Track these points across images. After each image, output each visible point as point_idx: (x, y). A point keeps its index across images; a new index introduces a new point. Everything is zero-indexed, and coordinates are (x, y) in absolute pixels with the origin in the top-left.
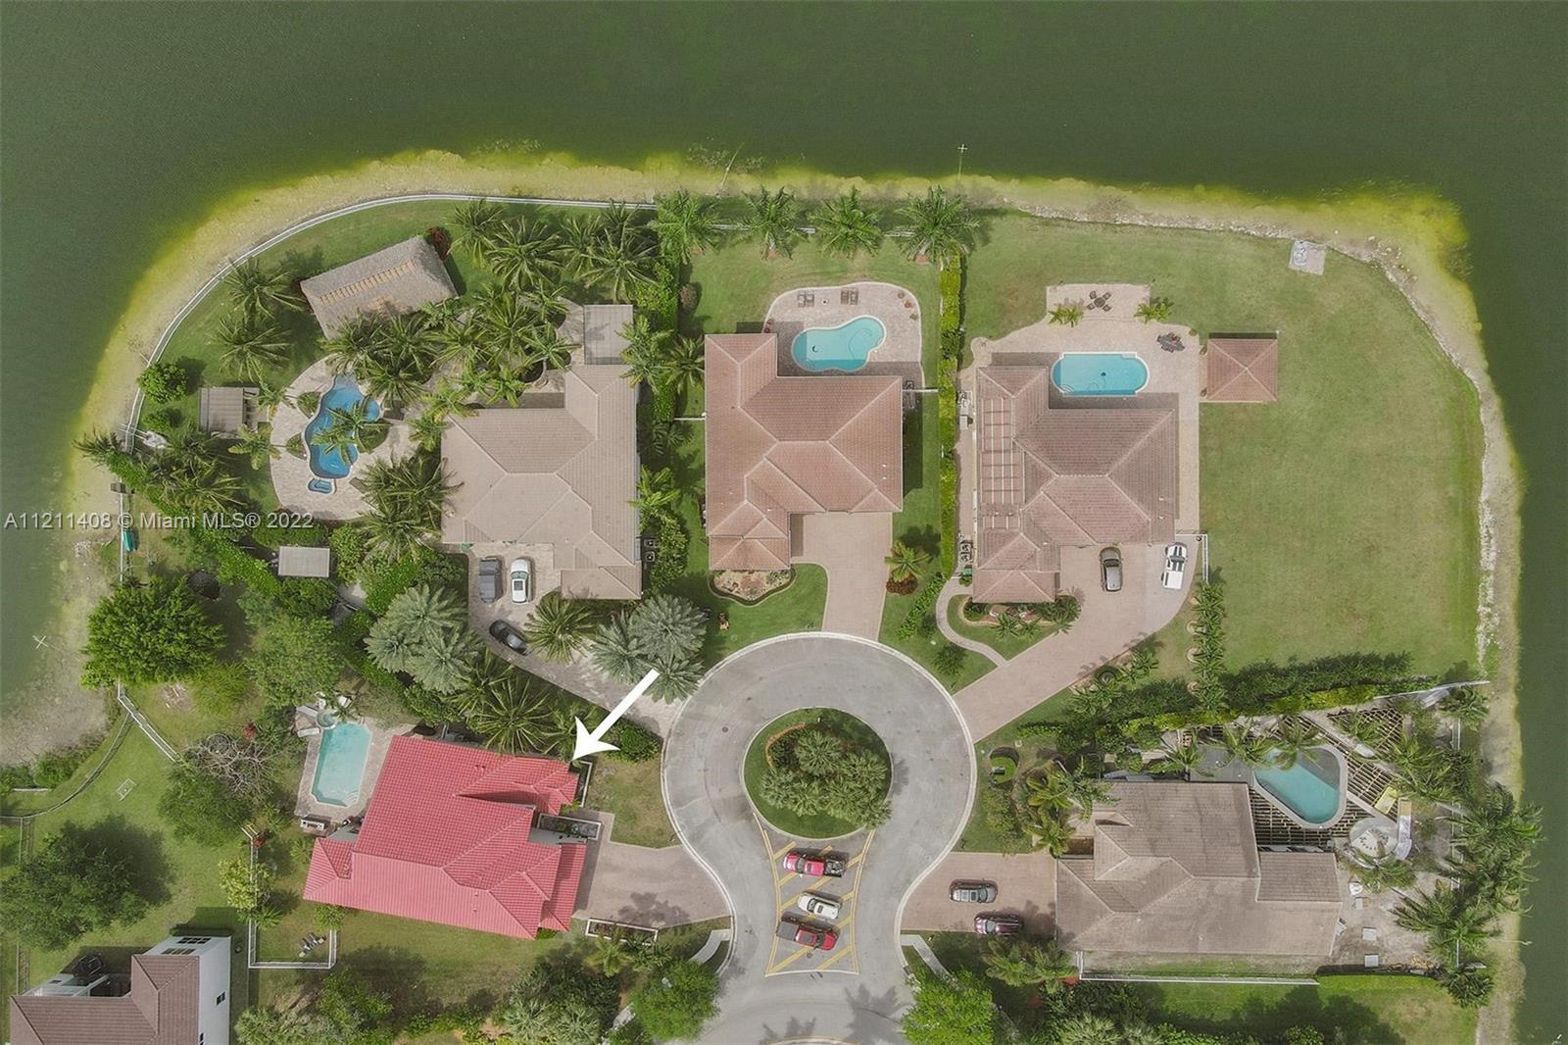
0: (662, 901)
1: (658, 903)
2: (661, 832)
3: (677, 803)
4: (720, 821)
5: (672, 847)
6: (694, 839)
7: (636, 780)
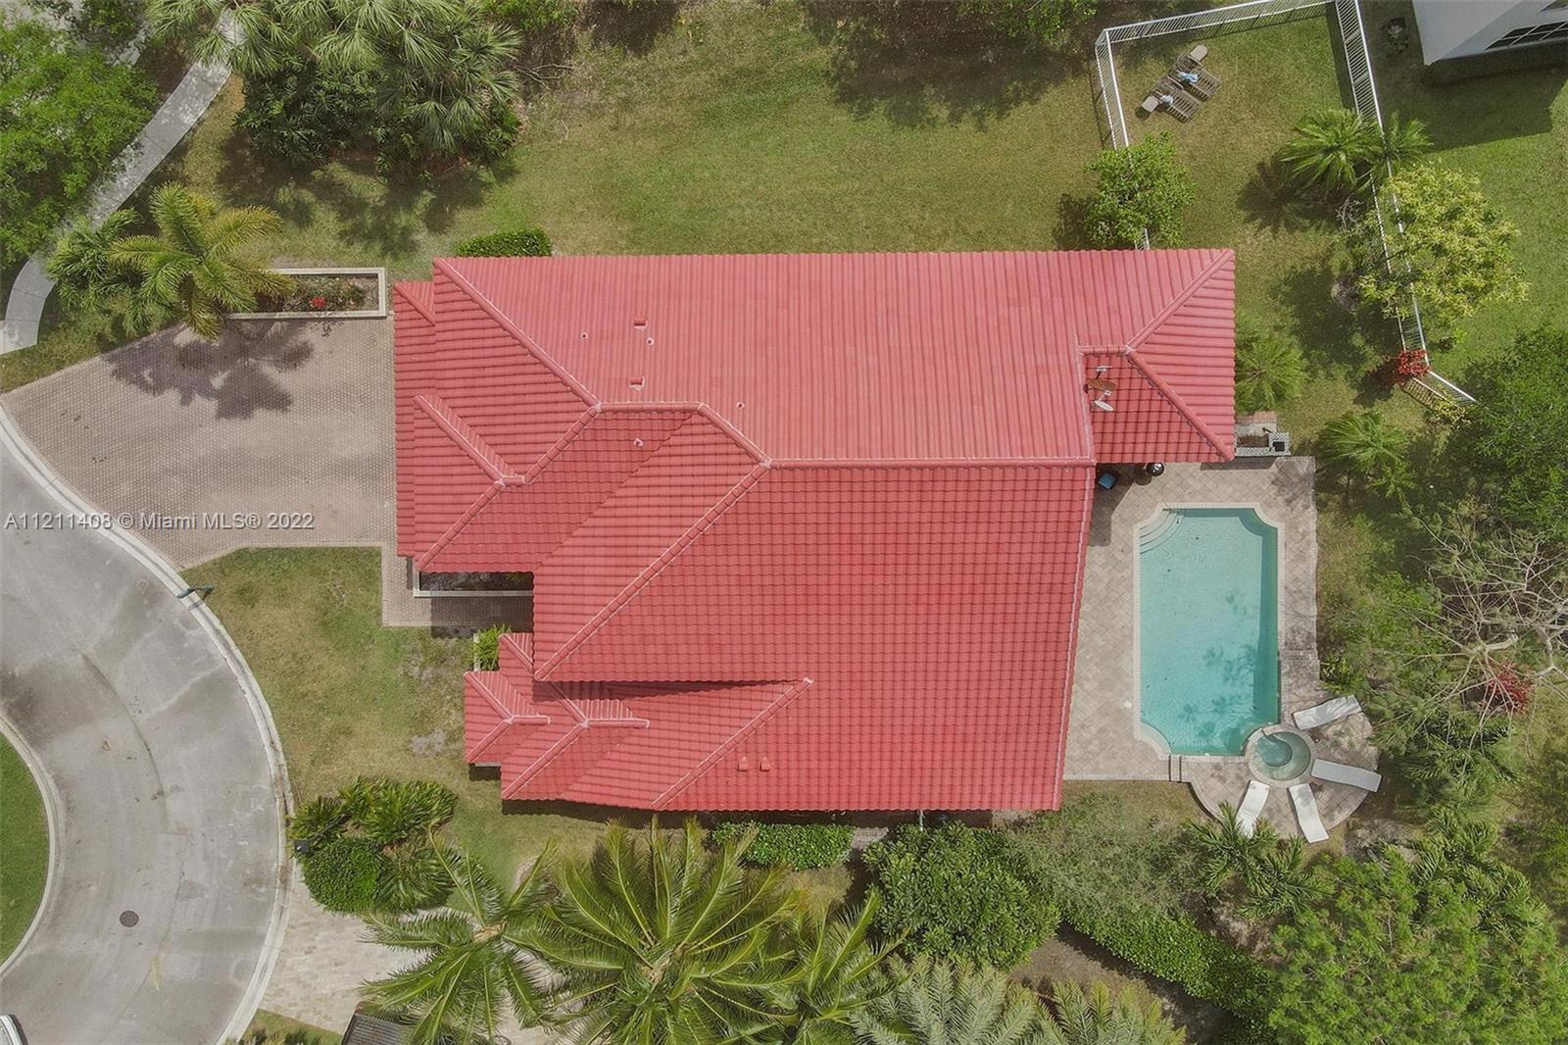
0: (198, 400)
2: (246, 596)
3: (217, 690)
6: (149, 593)
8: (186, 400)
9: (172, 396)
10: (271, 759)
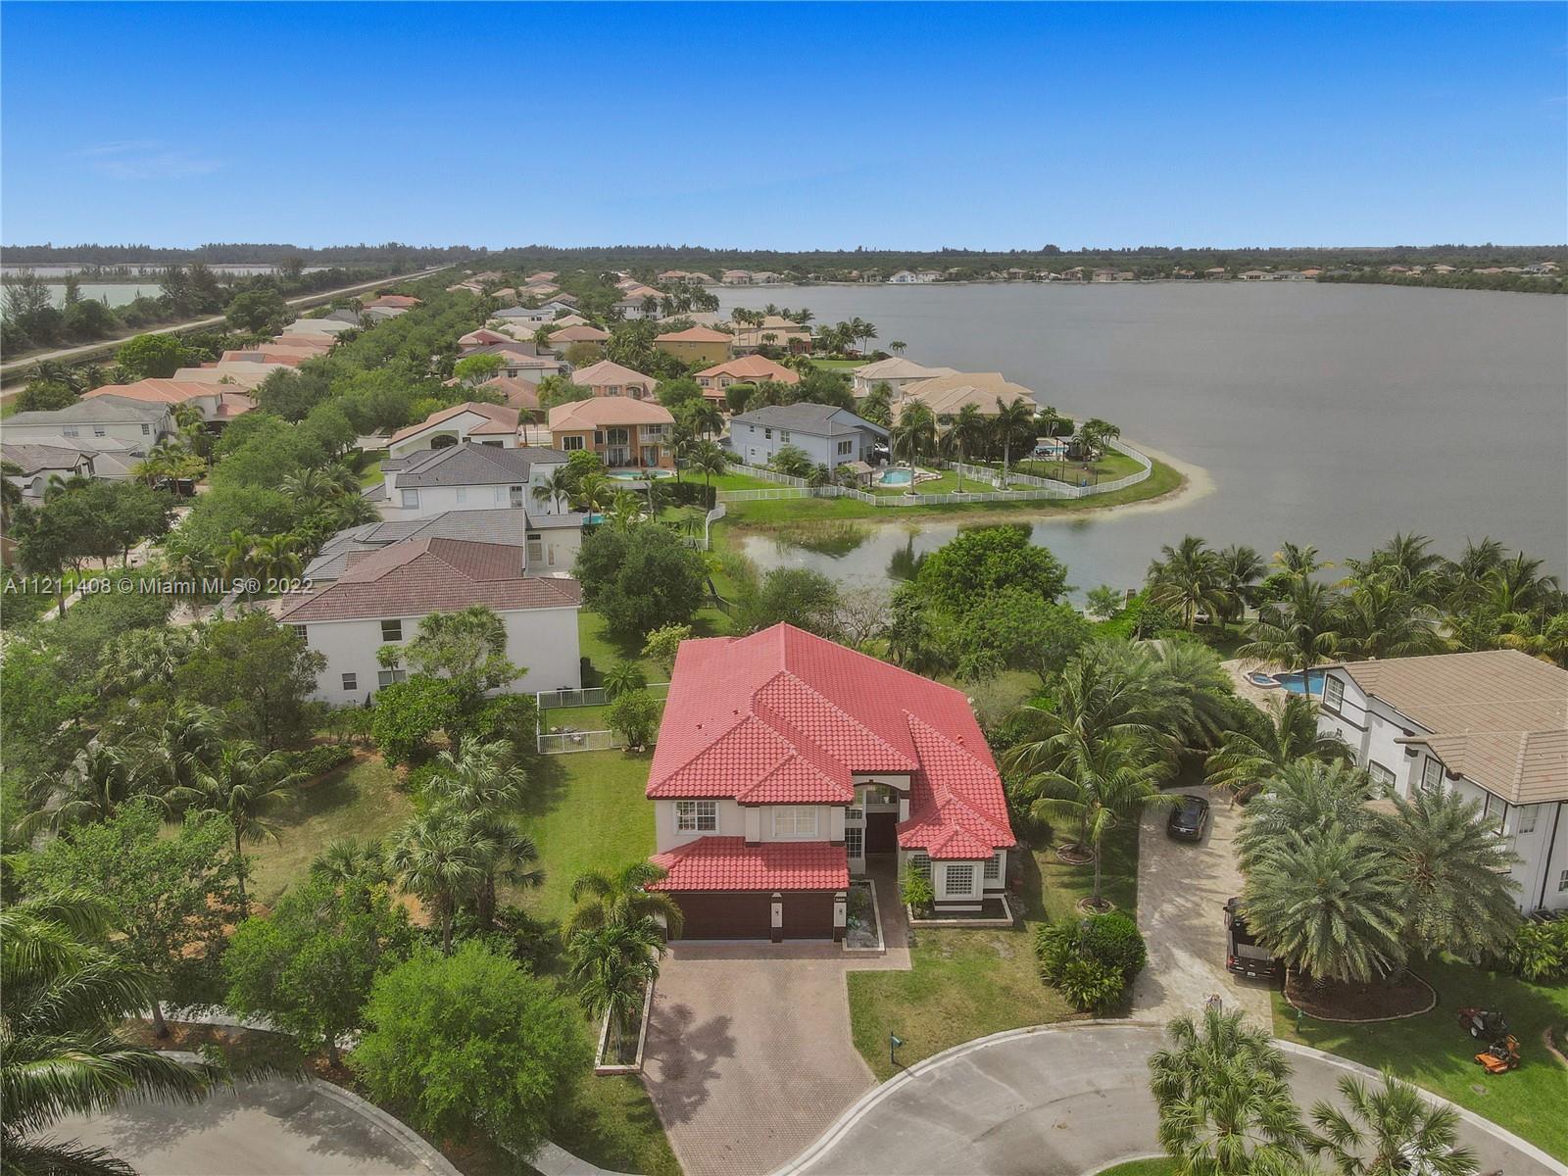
0: (716, 1069)
1: (711, 1062)
5: (865, 1067)
7: (1006, 989)
8: (716, 1076)
9: (710, 1084)
10: (1045, 1032)
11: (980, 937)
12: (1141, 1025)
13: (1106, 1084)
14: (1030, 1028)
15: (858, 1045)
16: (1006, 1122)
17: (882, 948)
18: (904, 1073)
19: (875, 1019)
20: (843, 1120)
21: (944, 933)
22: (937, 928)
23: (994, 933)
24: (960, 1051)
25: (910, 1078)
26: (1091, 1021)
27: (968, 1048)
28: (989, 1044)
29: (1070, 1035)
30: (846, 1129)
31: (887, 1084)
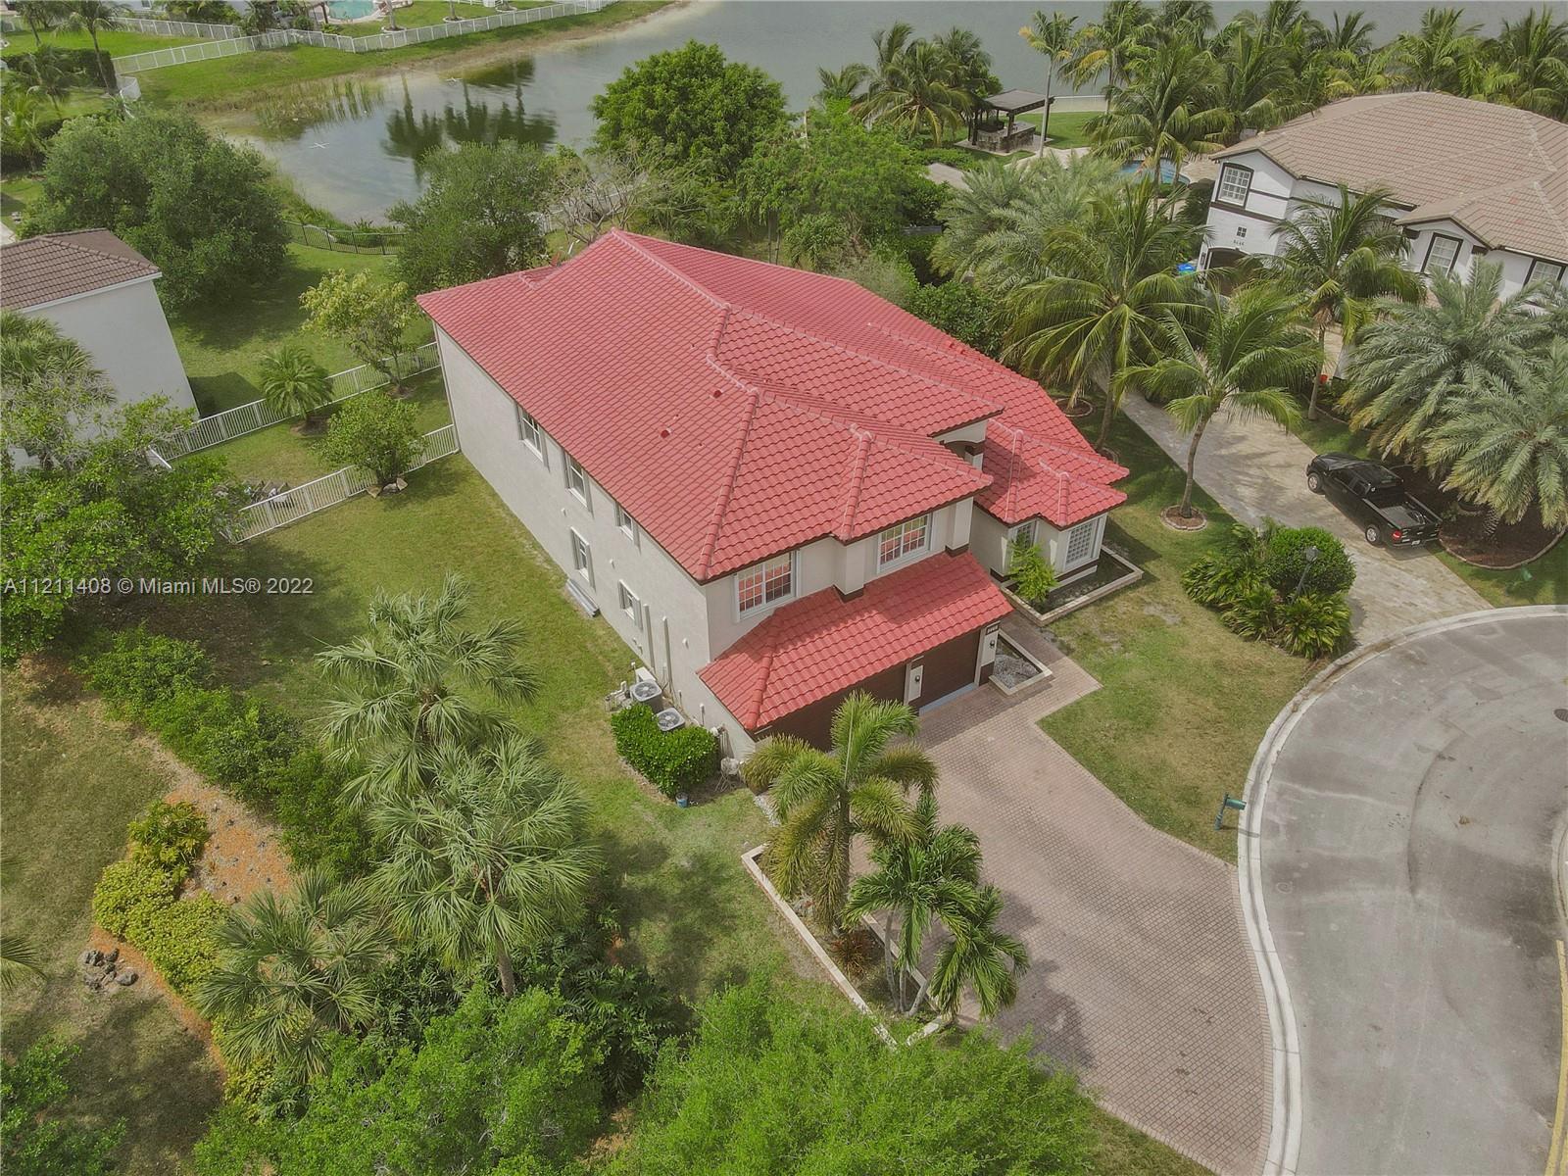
2: (1191, 797)
4: (1413, 890)
5: (1195, 851)
7: (1218, 665)
10: (1308, 704)
11: (1122, 605)
12: (1377, 648)
13: (1437, 741)
14: (1290, 705)
15: (1158, 823)
16: (1409, 845)
17: (1047, 672)
18: (1241, 839)
19: (1135, 777)
20: (1256, 946)
21: (1081, 616)
22: (1070, 615)
23: (1131, 594)
24: (1259, 772)
25: (1255, 842)
26: (1331, 667)
27: (1263, 763)
28: (1278, 747)
29: (1333, 696)
30: (1274, 958)
31: (1242, 860)
